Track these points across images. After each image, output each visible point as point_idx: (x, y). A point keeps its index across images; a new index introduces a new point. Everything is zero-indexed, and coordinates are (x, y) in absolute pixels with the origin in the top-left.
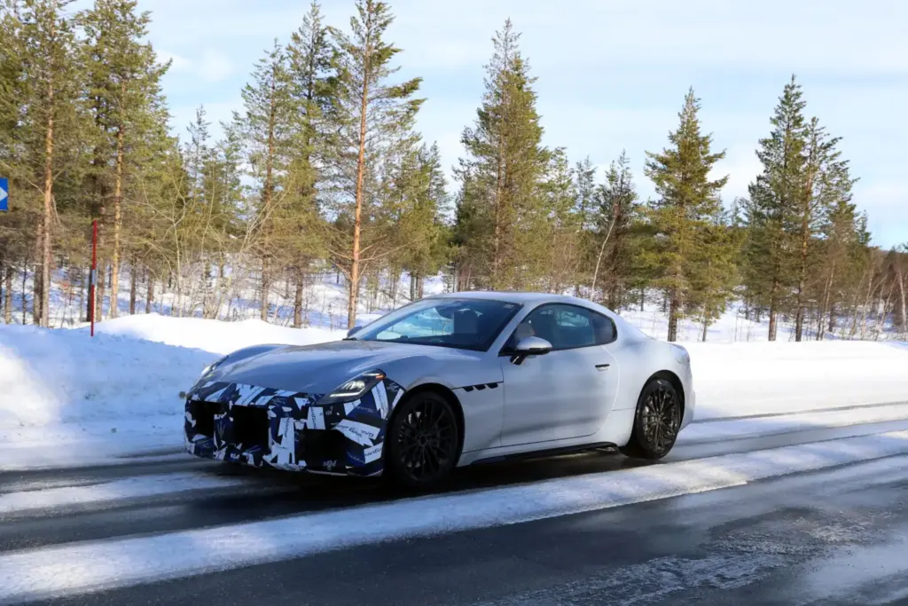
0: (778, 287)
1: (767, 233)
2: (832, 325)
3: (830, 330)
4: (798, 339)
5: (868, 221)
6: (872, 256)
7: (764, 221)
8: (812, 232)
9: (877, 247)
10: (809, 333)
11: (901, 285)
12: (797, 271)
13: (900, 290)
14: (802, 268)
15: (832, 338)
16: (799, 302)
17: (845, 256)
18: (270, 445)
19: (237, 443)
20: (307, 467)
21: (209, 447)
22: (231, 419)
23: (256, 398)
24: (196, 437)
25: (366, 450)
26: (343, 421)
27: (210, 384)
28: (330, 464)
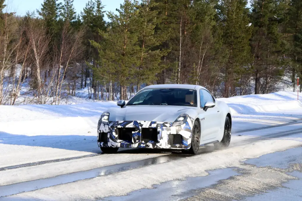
18: (159, 140)
19: (142, 141)
20: (171, 147)
21: (128, 143)
22: (141, 133)
23: (150, 125)
24: (119, 141)
25: (188, 140)
26: (182, 131)
27: (122, 122)
28: (178, 145)
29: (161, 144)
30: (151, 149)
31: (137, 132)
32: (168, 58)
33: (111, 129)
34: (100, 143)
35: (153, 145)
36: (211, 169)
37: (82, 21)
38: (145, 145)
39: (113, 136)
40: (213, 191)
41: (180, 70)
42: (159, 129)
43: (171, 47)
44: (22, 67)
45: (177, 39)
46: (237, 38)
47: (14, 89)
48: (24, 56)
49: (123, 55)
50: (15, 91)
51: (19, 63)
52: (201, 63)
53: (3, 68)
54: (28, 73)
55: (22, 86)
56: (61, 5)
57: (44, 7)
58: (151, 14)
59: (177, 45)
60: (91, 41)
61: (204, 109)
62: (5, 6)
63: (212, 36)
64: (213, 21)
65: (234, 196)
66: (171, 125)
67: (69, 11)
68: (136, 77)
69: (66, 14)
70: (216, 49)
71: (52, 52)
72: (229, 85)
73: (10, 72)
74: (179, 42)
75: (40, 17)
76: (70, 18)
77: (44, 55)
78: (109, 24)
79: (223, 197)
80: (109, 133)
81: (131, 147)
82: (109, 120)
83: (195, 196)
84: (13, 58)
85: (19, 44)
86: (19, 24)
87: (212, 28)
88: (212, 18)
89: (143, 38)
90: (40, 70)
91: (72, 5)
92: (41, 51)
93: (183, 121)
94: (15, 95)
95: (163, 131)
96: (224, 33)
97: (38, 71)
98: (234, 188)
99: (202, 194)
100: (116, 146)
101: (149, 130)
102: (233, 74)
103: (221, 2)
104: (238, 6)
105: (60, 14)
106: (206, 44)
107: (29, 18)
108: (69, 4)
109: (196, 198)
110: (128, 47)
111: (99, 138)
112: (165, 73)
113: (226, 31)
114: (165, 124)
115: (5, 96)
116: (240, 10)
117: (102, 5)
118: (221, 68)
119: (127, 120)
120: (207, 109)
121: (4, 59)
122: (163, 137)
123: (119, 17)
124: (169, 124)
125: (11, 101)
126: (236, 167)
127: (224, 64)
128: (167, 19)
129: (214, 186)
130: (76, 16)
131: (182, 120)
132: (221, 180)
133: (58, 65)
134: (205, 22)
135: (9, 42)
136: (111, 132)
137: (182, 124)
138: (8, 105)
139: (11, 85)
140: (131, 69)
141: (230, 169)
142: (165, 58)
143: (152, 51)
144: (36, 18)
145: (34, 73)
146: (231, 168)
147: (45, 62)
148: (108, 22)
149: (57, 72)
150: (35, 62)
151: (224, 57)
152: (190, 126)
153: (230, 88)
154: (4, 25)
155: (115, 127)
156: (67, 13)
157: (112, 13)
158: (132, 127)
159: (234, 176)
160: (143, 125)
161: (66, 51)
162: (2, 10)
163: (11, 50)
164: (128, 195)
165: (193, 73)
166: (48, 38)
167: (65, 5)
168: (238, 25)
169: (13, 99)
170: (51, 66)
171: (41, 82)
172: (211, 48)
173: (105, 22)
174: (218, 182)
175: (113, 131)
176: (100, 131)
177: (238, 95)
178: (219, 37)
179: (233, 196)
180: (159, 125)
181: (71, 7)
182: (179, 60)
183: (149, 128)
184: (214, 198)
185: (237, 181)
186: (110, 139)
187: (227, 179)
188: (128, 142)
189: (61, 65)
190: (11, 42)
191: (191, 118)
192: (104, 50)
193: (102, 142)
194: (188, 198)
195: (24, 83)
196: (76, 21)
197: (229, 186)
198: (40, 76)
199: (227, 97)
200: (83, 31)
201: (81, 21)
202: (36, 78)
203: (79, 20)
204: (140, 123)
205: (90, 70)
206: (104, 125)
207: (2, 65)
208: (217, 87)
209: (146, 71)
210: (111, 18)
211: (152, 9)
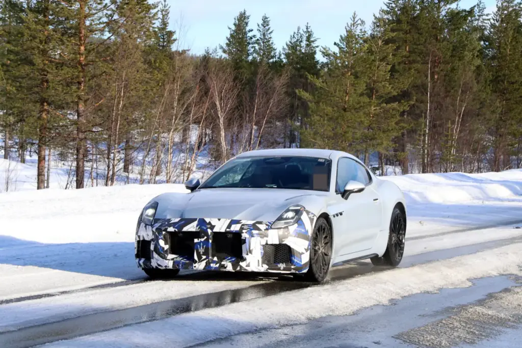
0: (48, 112)
1: (26, 32)
2: (128, 163)
3: (126, 169)
4: (80, 185)
5: (169, 15)
6: (177, 63)
7: (23, 15)
8: (92, 31)
9: (184, 51)
10: (94, 174)
11: (218, 103)
12: (74, 88)
13: (216, 112)
14: (79, 83)
15: (127, 180)
16: (78, 130)
17: (140, 64)
18: (244, 255)
19: (213, 256)
20: (268, 269)
21: (188, 262)
22: (210, 241)
23: (229, 226)
24: (170, 256)
25: (302, 256)
26: (289, 237)
27: (177, 220)
28: (282, 266)
29: (249, 263)
30: (229, 272)
31: (203, 240)
32: (409, 114)
33: (157, 233)
34: (140, 260)
35: (233, 265)
36: (475, 277)
37: (285, 61)
38: (218, 265)
39: (161, 246)
40: (479, 309)
41: (427, 131)
42: (245, 235)
43: (415, 98)
44: (198, 129)
45: (424, 86)
46: (513, 83)
47: (188, 161)
48: (203, 113)
49: (345, 110)
50: (189, 163)
51: (195, 123)
52: (458, 121)
53: (172, 130)
54: (207, 137)
55: (199, 156)
56: (254, 39)
57: (230, 41)
58: (385, 50)
59: (423, 94)
60: (297, 91)
61: (343, 196)
62: (175, 40)
63: (475, 82)
64: (477, 58)
65: (510, 316)
66: (270, 226)
67: (266, 47)
68: (364, 141)
69: (262, 52)
70: (482, 100)
71: (241, 107)
72: (501, 154)
73: (182, 135)
74: (426, 90)
75: (224, 55)
76: (267, 57)
77: (231, 111)
78: (324, 65)
79: (495, 319)
80: (153, 242)
81: (192, 268)
82: (155, 218)
83: (452, 317)
84: (186, 116)
85: (195, 95)
86: (194, 66)
87: (475, 70)
88: (476, 55)
89: (374, 84)
90: (225, 133)
91: (270, 38)
92: (226, 106)
93: (293, 218)
94: (189, 169)
95: (252, 238)
96: (493, 76)
97: (223, 133)
98: (510, 306)
99: (463, 314)
100: (166, 266)
101: (226, 236)
102: (507, 136)
103: (488, 31)
104: (515, 36)
105: (254, 51)
106: (467, 92)
107: (210, 57)
108: (267, 37)
109: (455, 319)
110: (351, 99)
111: (138, 251)
112: (405, 136)
113: (496, 72)
114: (257, 225)
115: (175, 170)
116: (517, 42)
117: (315, 38)
118: (489, 128)
119: (187, 216)
120: (349, 194)
121: (174, 117)
122: (252, 250)
123: (338, 55)
124: (265, 225)
125: (184, 179)
126: (513, 275)
127: (493, 122)
128: (409, 57)
129: (481, 303)
130: (276, 54)
131: (290, 217)
132: (490, 293)
133: (250, 125)
134: (463, 60)
135: (180, 93)
136: (156, 239)
137: (291, 224)
138: (179, 183)
139: (184, 154)
140: (357, 131)
141: (504, 277)
142: (406, 113)
143: (386, 103)
144: (218, 57)
145: (216, 137)
146: (505, 275)
147: (232, 120)
148: (322, 62)
149: (248, 136)
150: (218, 121)
151: (493, 112)
152: (307, 228)
153: (502, 157)
154: (174, 68)
155: (164, 231)
156: (263, 50)
157: (328, 49)
158: (194, 230)
159: (510, 287)
160: (214, 226)
161: (262, 105)
162: (172, 47)
163: (183, 104)
164: (354, 314)
165: (447, 136)
166: (236, 85)
167: (260, 38)
168: (514, 64)
169: (186, 174)
170: (241, 126)
171: (227, 150)
172: (474, 100)
173: (317, 62)
174: (487, 296)
175: (160, 237)
176: (139, 237)
177: (514, 168)
178: (486, 81)
179: (510, 318)
180: (245, 227)
181: (269, 41)
182: (426, 117)
183: (226, 233)
184: (482, 319)
185: (515, 295)
186: (154, 253)
187: (501, 292)
188: (188, 259)
189: (255, 125)
190: (183, 93)
191: (309, 212)
192: (317, 103)
193: (142, 258)
194: (442, 320)
195: (203, 152)
196: (276, 61)
197: (503, 302)
198: (225, 141)
199: (498, 170)
200: (287, 76)
201: (283, 61)
202: (219, 144)
203: (280, 59)
204: (210, 223)
205: (296, 133)
206: (145, 227)
207: (171, 126)
208: (482, 156)
209: (377, 133)
210: (326, 55)
211: (387, 42)
